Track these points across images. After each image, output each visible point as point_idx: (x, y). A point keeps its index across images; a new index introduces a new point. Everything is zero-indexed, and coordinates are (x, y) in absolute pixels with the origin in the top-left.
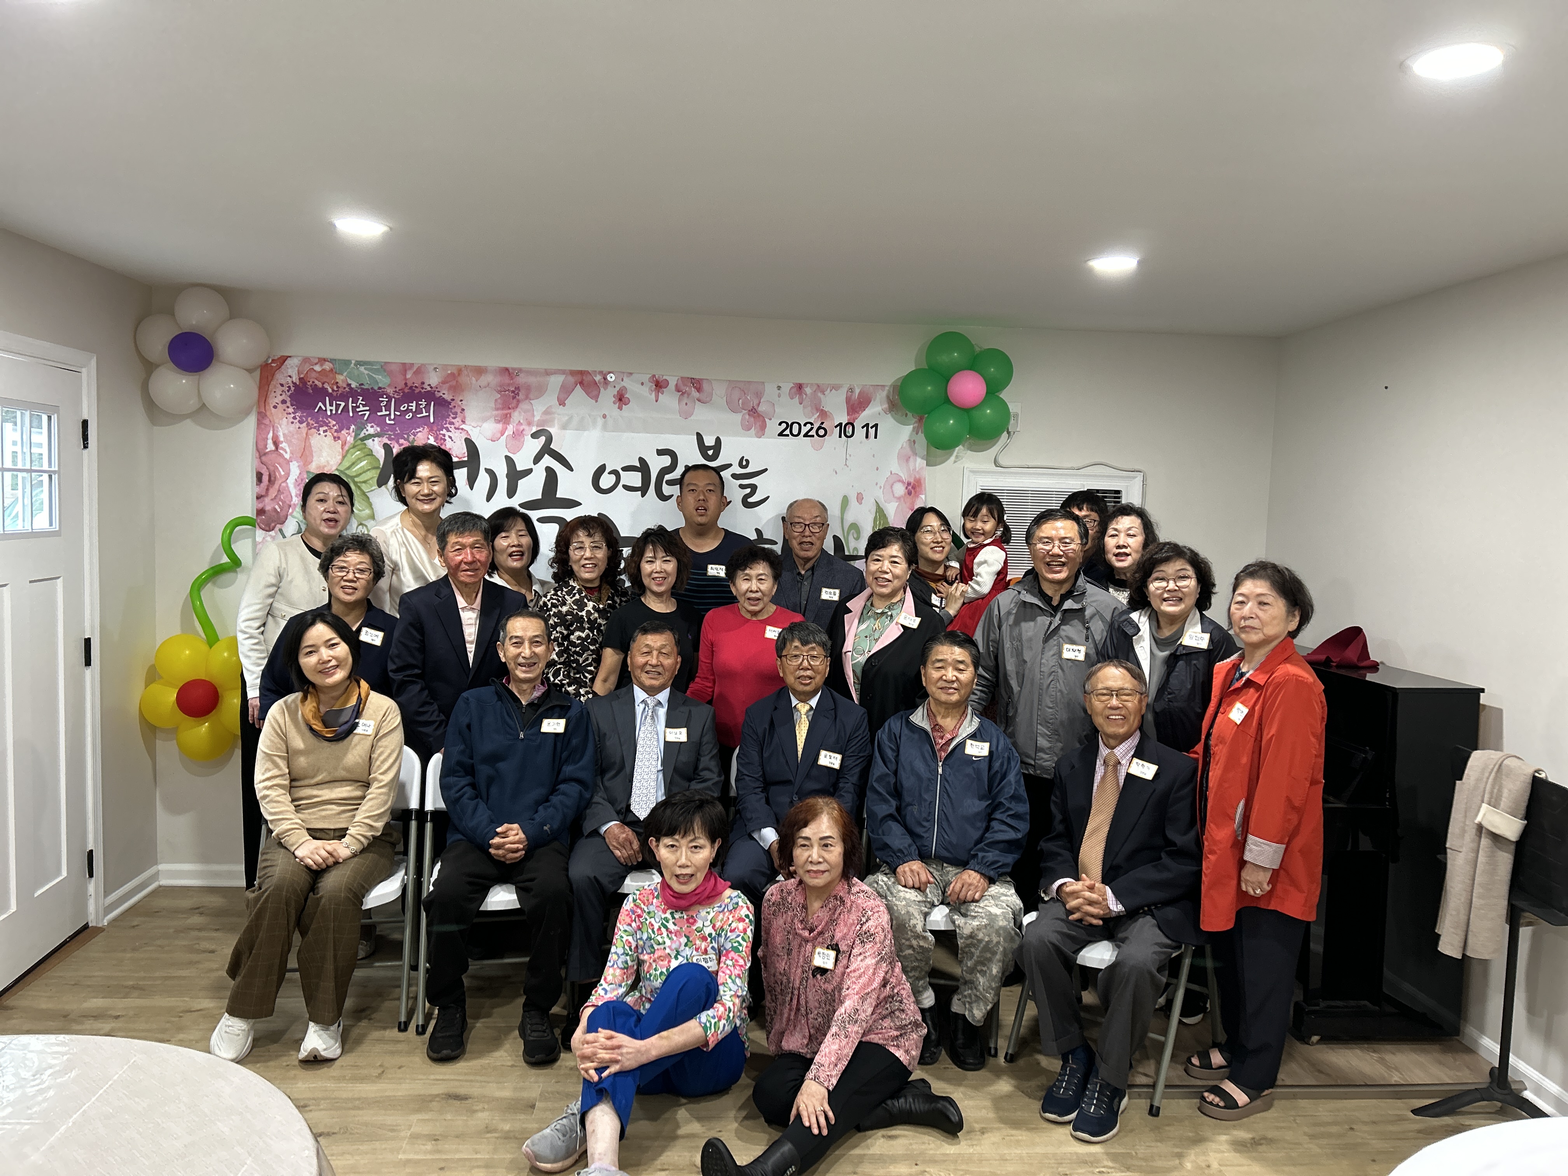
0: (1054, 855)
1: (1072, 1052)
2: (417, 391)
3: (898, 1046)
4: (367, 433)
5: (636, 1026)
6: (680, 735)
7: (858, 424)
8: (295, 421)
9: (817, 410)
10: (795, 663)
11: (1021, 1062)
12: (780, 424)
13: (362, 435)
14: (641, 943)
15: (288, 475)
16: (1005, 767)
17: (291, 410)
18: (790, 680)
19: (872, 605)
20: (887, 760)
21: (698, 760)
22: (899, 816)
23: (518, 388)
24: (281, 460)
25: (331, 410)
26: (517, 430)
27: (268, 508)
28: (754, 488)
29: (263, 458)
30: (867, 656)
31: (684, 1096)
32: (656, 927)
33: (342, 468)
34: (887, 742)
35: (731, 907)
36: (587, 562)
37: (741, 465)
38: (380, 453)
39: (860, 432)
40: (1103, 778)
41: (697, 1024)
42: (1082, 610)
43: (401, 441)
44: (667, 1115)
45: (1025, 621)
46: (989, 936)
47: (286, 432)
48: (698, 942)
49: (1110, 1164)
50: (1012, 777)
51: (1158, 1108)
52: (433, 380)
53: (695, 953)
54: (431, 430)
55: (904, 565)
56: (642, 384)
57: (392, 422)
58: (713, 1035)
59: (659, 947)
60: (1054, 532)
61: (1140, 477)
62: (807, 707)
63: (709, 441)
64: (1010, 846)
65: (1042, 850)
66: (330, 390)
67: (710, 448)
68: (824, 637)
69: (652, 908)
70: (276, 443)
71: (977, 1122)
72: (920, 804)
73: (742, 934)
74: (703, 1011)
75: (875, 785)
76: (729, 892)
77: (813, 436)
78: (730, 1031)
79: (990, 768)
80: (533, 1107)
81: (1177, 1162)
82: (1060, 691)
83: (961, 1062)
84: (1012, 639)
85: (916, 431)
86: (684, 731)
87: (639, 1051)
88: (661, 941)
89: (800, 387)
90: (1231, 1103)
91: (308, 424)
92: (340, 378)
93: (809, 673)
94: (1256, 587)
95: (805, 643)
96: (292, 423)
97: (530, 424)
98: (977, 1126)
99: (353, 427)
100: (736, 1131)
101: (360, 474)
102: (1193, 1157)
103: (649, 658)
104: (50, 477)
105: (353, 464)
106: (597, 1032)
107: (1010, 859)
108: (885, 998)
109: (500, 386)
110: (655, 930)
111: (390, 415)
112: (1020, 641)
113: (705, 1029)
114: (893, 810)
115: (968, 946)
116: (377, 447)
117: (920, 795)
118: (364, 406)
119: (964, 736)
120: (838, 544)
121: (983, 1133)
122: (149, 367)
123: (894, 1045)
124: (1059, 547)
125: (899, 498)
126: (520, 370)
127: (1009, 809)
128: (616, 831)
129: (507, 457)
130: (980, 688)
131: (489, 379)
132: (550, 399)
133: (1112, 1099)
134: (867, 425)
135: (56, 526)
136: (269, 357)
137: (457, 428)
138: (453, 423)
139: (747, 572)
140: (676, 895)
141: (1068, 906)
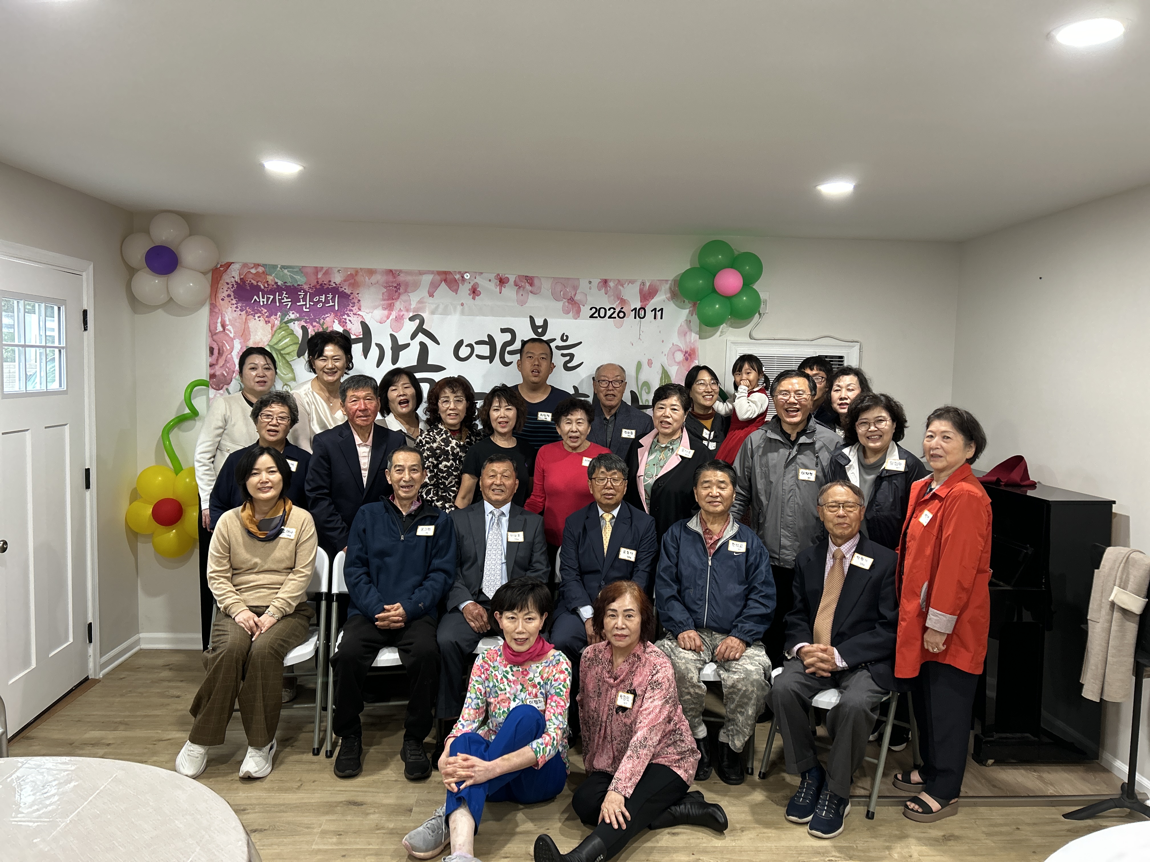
0: (795, 625)
1: (809, 771)
2: (326, 287)
3: (679, 767)
4: (290, 318)
5: (485, 751)
6: (518, 537)
7: (648, 309)
8: (237, 310)
9: (618, 298)
10: (602, 484)
11: (771, 779)
12: (591, 309)
13: (286, 320)
14: (488, 689)
15: (232, 349)
16: (758, 560)
17: (234, 302)
18: (598, 496)
19: (658, 441)
20: (670, 556)
21: (532, 555)
22: (680, 597)
23: (399, 285)
24: (227, 338)
25: (263, 302)
26: (399, 315)
27: (218, 373)
28: (572, 356)
29: (214, 337)
30: (655, 479)
31: (521, 804)
32: (499, 678)
33: (271, 344)
34: (670, 542)
35: (554, 663)
36: (451, 412)
37: (563, 340)
38: (299, 333)
39: (650, 315)
40: (832, 568)
41: (530, 749)
42: (813, 444)
43: (315, 324)
44: (509, 817)
45: (771, 452)
46: (746, 686)
47: (231, 318)
48: (530, 689)
49: (837, 854)
50: (763, 568)
51: (873, 813)
52: (337, 279)
53: (528, 696)
54: (336, 316)
55: (681, 412)
56: (490, 281)
57: (308, 310)
58: (541, 757)
59: (502, 692)
60: (790, 387)
61: (857, 346)
62: (610, 516)
63: (539, 322)
64: (762, 618)
65: (786, 621)
66: (262, 287)
67: (539, 327)
68: (623, 465)
69: (496, 664)
70: (224, 326)
71: (738, 823)
72: (695, 588)
73: (563, 683)
74: (535, 739)
75: (661, 573)
76: (553, 652)
77: (615, 318)
78: (554, 754)
79: (747, 561)
80: (411, 811)
81: (888, 853)
82: (798, 504)
83: (726, 779)
84: (761, 466)
85: (691, 313)
86: (521, 534)
87: (487, 770)
88: (503, 688)
89: (605, 282)
90: (927, 809)
91: (247, 312)
92: (270, 278)
93: (611, 491)
94: (942, 425)
95: (609, 469)
96: (235, 311)
97: (408, 310)
98: (738, 826)
99: (279, 313)
100: (560, 828)
101: (285, 348)
102: (899, 850)
103: (494, 480)
104: (60, 351)
105: (280, 340)
106: (456, 755)
107: (762, 628)
108: (669, 731)
109: (386, 283)
110: (499, 680)
111: (306, 305)
112: (767, 466)
113: (536, 752)
114: (675, 593)
115: (730, 693)
116: (296, 328)
117: (695, 581)
118: (287, 298)
119: (727, 537)
120: (634, 397)
121: (743, 831)
122: (132, 271)
123: (676, 766)
124: (794, 397)
125: (679, 363)
126: (401, 271)
127: (761, 591)
128: (471, 608)
129: (391, 335)
130: (739, 502)
131: (378, 278)
132: (422, 293)
133: (838, 805)
134: (655, 309)
135: (64, 387)
136: (218, 263)
137: (354, 314)
138: (352, 310)
139: (569, 417)
140: (515, 654)
141: (805, 663)
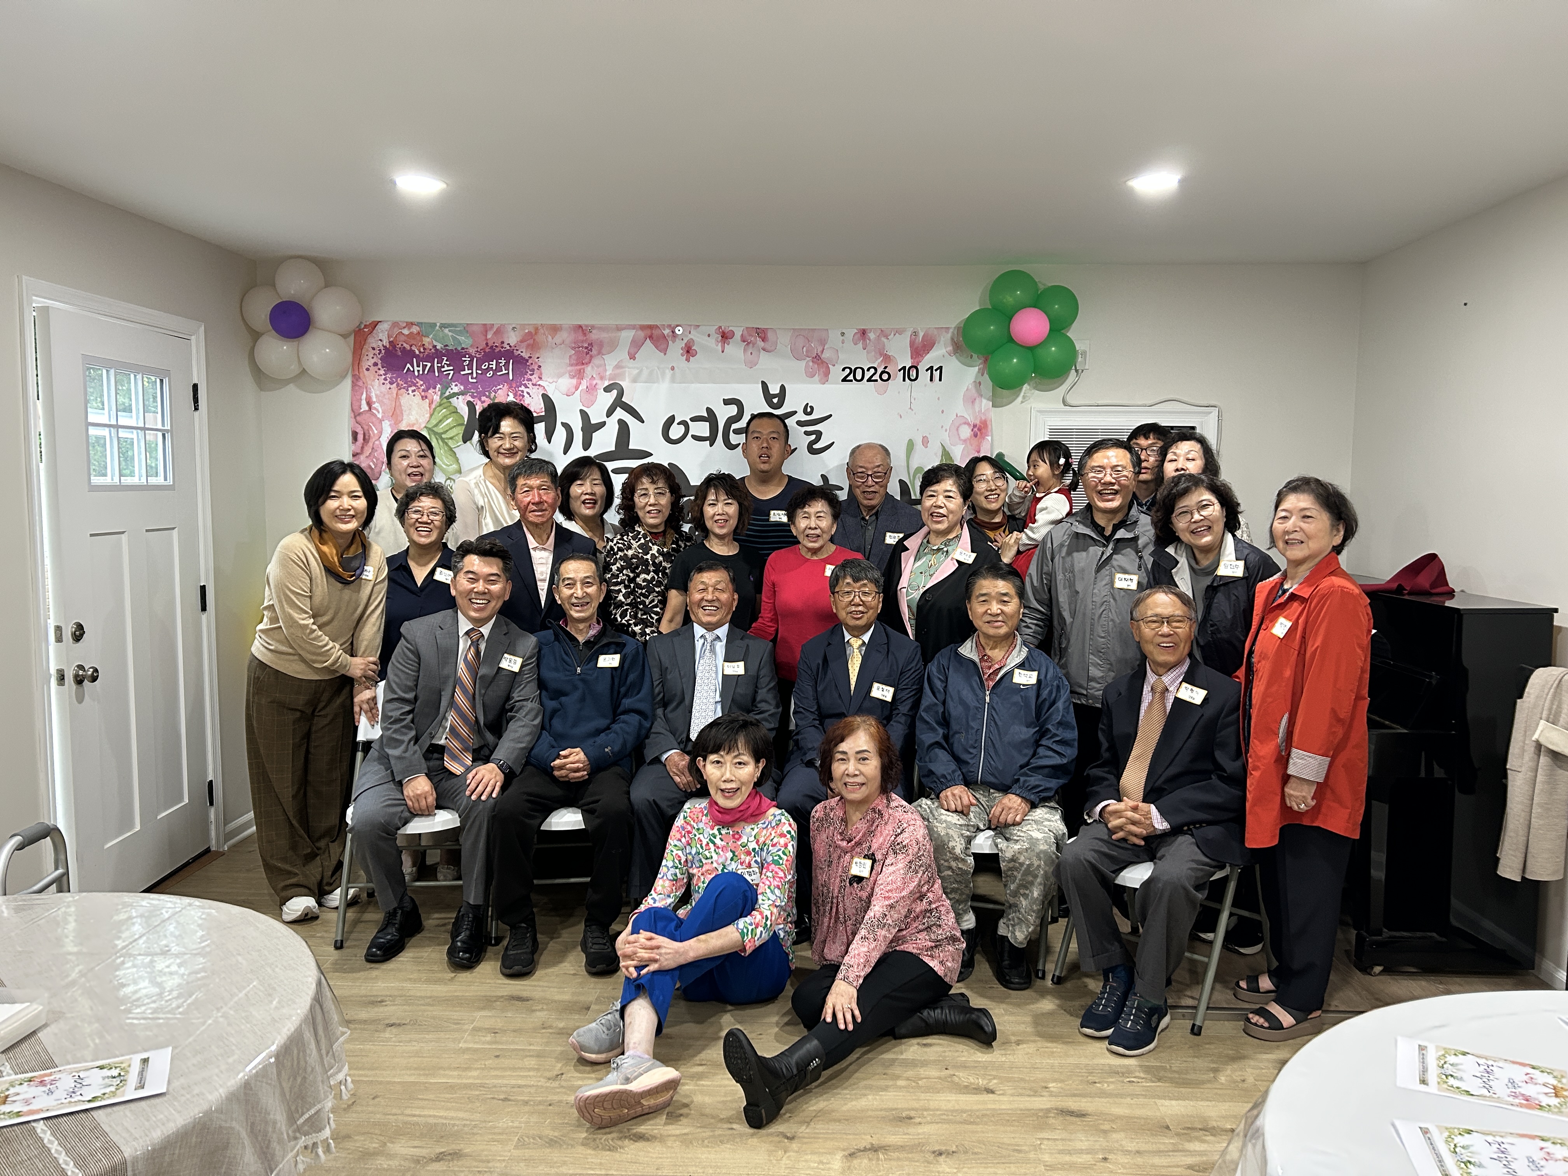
0: (1100, 780)
1: (1112, 970)
2: (497, 350)
3: (931, 956)
4: (452, 392)
6: (738, 668)
7: (922, 367)
8: (386, 382)
9: (881, 355)
10: (847, 599)
11: (1069, 985)
12: (844, 370)
13: (447, 394)
14: (690, 857)
15: (381, 433)
16: (1054, 695)
17: (382, 372)
18: (842, 615)
19: (928, 542)
20: (936, 691)
21: (756, 692)
22: (947, 743)
23: (591, 344)
24: (374, 419)
25: (418, 371)
26: (591, 384)
28: (819, 434)
29: (358, 418)
30: (922, 591)
32: (704, 843)
33: (430, 426)
34: (935, 673)
35: (774, 824)
36: (651, 508)
37: (806, 413)
38: (464, 411)
39: (924, 376)
40: (1151, 704)
41: (735, 929)
42: (1135, 539)
43: (483, 398)
44: (712, 1019)
45: (1078, 551)
46: (1030, 859)
47: (378, 392)
48: (743, 857)
49: (1142, 1075)
50: (1060, 704)
51: (1200, 1028)
52: (512, 339)
53: (739, 866)
54: (510, 387)
55: (959, 500)
56: (709, 336)
57: (475, 381)
58: (749, 941)
59: (707, 861)
60: (1106, 461)
61: (1215, 412)
62: (860, 642)
63: (774, 389)
64: (1056, 771)
65: (1088, 775)
66: (417, 352)
67: (775, 396)
69: (701, 825)
70: (369, 404)
71: (1013, 1034)
72: (967, 732)
73: (783, 849)
74: (741, 917)
75: (923, 714)
76: (774, 811)
77: (876, 381)
78: (767, 938)
79: (1038, 696)
81: (1212, 1075)
82: (1112, 620)
84: (1065, 570)
85: (981, 372)
86: (742, 664)
87: (677, 952)
88: (708, 855)
89: (864, 333)
90: (1276, 1024)
91: (398, 385)
92: (426, 341)
93: (861, 608)
94: (1299, 501)
95: (856, 580)
96: (384, 384)
97: (602, 378)
98: (1013, 1039)
99: (439, 386)
100: (776, 1034)
101: (446, 431)
102: (1229, 1072)
103: (704, 594)
104: (164, 435)
105: (440, 421)
106: (638, 933)
107: (1054, 783)
109: (575, 343)
110: (704, 845)
111: (472, 373)
112: (1072, 572)
113: (742, 935)
114: (939, 738)
115: (1010, 869)
116: (461, 405)
117: (967, 722)
118: (448, 365)
119: (1012, 665)
120: (904, 487)
121: (1018, 1045)
122: (256, 336)
123: (927, 955)
124: (1111, 475)
125: (965, 441)
126: (593, 327)
127: (1055, 735)
128: (677, 758)
129: (581, 411)
130: (1035, 622)
131: (563, 336)
132: (622, 354)
133: (1150, 1015)
134: (931, 368)
135: (170, 481)
136: (361, 323)
137: (535, 385)
138: (530, 380)
139: (806, 509)
140: (722, 810)
141: (1110, 825)
